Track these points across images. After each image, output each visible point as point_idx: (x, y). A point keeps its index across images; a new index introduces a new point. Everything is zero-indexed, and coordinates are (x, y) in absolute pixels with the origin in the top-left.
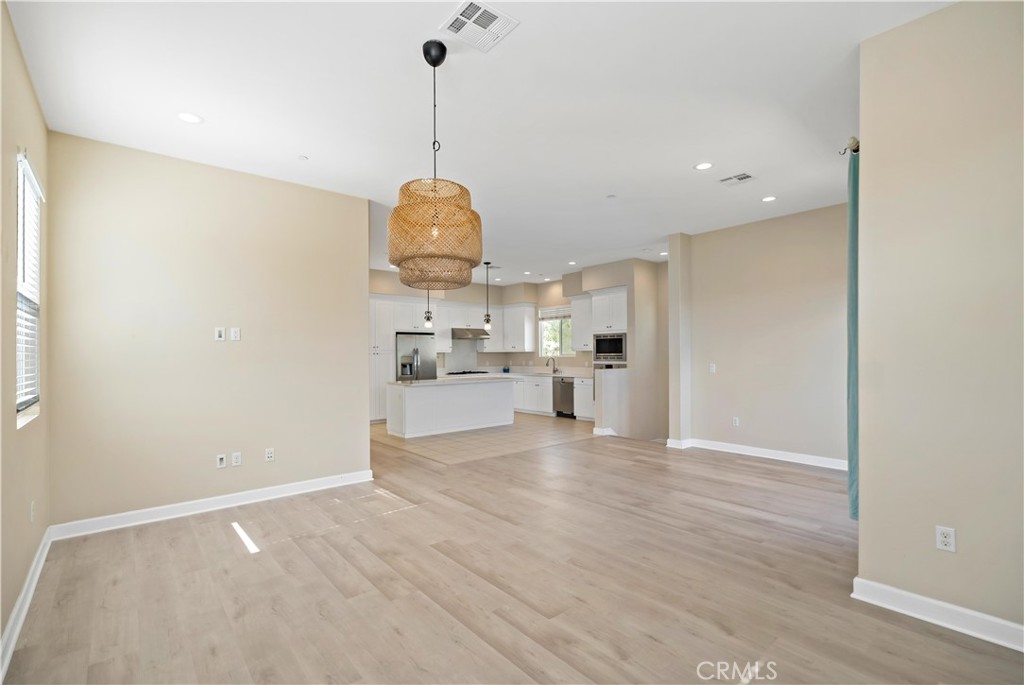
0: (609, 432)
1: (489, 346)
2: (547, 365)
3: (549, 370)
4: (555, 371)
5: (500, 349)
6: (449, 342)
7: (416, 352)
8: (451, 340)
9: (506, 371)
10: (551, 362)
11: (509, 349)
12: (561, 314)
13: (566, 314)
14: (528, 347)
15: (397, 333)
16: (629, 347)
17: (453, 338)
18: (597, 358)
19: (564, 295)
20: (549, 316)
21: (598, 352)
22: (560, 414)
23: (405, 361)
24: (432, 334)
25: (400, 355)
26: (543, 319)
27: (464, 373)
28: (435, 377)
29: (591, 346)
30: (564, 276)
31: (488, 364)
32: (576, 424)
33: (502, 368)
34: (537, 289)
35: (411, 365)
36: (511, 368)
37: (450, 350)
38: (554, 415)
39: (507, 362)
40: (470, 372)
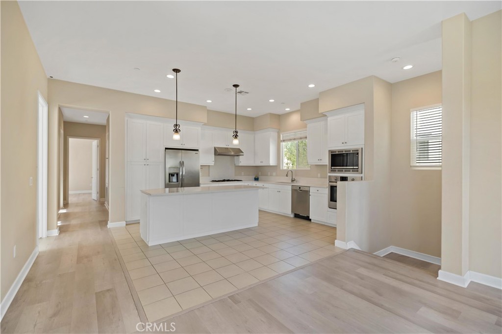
0: (352, 245)
1: (243, 161)
2: (287, 176)
3: (289, 179)
4: (293, 181)
5: (252, 163)
6: (212, 157)
7: (182, 164)
8: (214, 155)
9: (256, 179)
10: (290, 173)
11: (258, 164)
12: (299, 136)
13: (303, 136)
14: (272, 162)
15: (166, 149)
16: (365, 161)
17: (215, 155)
18: (333, 171)
19: (301, 120)
20: (288, 138)
21: (332, 165)
22: (297, 216)
23: (172, 171)
24: (197, 150)
25: (168, 166)
26: (284, 141)
27: (224, 181)
28: (198, 185)
29: (327, 161)
30: (302, 104)
31: (243, 173)
32: (311, 225)
33: (254, 177)
34: (279, 118)
35: (177, 174)
36: (260, 178)
37: (212, 164)
38: (292, 216)
39: (258, 173)
40: (228, 180)
